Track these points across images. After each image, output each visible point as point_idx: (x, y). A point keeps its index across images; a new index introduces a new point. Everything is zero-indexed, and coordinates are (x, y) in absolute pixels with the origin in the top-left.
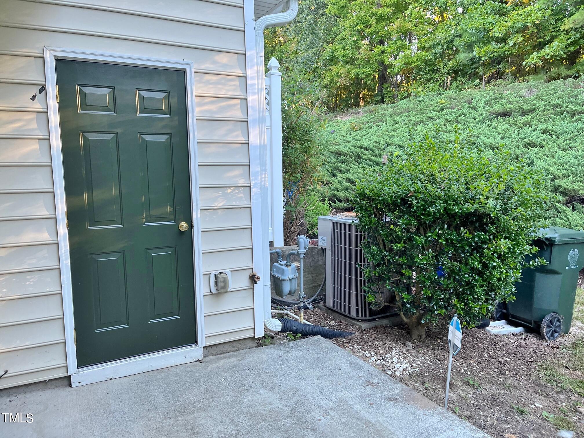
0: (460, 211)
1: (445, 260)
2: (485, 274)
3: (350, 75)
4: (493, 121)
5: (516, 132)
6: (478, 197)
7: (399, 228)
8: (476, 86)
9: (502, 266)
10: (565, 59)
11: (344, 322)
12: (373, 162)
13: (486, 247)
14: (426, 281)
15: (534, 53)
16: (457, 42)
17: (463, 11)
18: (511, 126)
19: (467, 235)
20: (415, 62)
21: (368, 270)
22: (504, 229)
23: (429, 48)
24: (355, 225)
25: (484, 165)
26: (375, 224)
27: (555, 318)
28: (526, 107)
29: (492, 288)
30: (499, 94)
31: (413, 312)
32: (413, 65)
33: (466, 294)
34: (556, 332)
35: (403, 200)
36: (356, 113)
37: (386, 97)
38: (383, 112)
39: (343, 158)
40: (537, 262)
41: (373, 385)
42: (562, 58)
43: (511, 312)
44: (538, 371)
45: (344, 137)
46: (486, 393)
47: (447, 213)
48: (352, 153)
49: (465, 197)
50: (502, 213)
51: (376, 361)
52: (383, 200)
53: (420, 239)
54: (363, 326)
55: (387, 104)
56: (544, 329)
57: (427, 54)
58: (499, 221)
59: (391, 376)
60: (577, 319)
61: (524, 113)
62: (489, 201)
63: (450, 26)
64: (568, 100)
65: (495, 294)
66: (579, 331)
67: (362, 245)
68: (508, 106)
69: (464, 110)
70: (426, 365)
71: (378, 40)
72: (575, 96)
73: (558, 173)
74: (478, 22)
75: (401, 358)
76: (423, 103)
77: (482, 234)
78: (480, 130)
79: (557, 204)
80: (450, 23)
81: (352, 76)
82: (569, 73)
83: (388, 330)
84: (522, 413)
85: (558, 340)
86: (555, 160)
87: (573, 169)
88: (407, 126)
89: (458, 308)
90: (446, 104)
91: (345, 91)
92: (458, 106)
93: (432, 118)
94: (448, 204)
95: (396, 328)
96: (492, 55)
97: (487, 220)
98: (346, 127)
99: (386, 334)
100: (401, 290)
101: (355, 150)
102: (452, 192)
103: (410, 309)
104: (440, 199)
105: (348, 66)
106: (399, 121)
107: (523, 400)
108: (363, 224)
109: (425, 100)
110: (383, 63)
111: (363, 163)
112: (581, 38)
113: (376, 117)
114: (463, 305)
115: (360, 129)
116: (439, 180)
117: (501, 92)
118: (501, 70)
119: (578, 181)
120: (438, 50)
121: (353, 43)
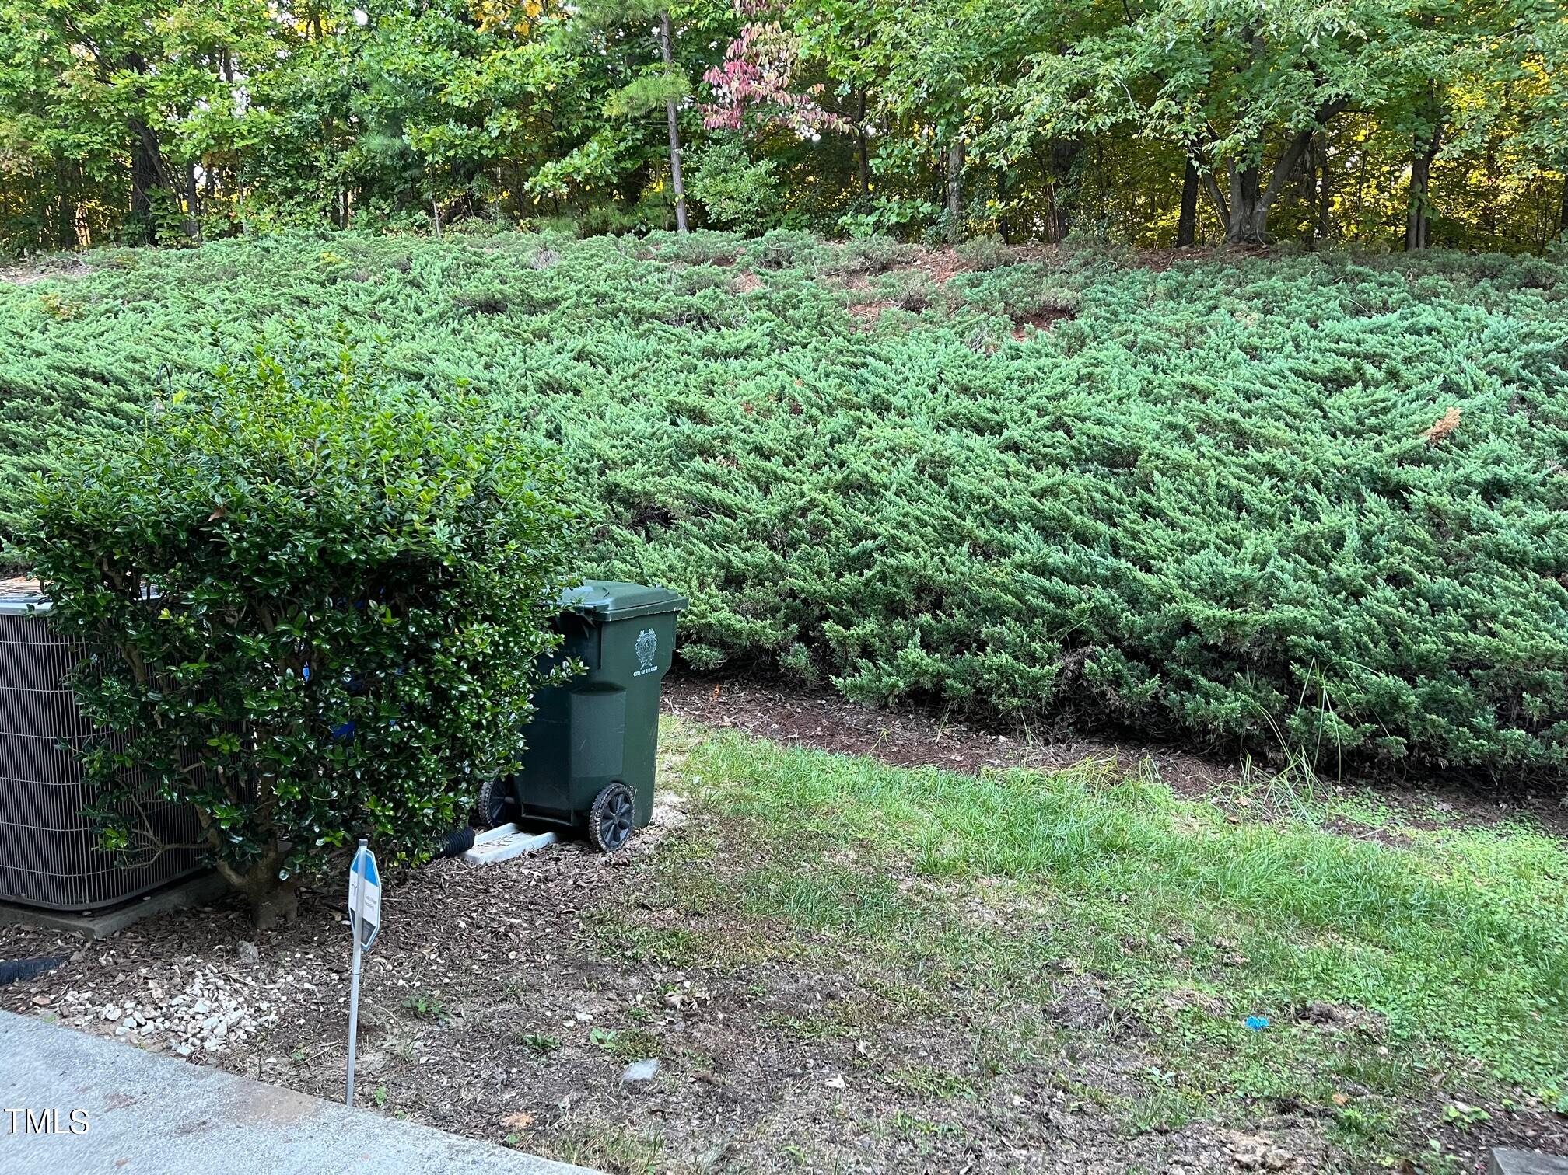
0: (363, 557)
1: (332, 693)
2: (443, 717)
3: (35, 148)
4: (465, 322)
5: (519, 353)
6: (407, 517)
7: (189, 617)
8: (420, 227)
9: (480, 691)
10: (617, 186)
11: (31, 929)
12: (128, 418)
13: (438, 646)
14: (284, 759)
15: (549, 164)
16: (357, 101)
17: (370, 21)
18: (506, 336)
19: (388, 619)
20: (243, 137)
21: (98, 753)
22: (479, 596)
23: (283, 105)
24: (42, 617)
25: (419, 432)
26: (107, 609)
27: (618, 794)
28: (539, 294)
29: (463, 750)
30: (475, 253)
31: (253, 855)
32: (239, 144)
33: (398, 776)
34: (622, 826)
35: (193, 531)
36: (64, 267)
37: (161, 226)
38: (155, 269)
39: (19, 403)
40: (568, 668)
41: (126, 1102)
42: (608, 184)
43: (525, 799)
44: (583, 932)
45: (21, 337)
46: (461, 1022)
47: (328, 564)
48: (53, 389)
49: (373, 519)
50: (473, 558)
51: (139, 1025)
52: (131, 534)
53: (254, 643)
54: (96, 928)
55: (167, 247)
56: (597, 824)
57: (278, 118)
58: (465, 576)
59: (189, 1059)
60: (666, 787)
61: (534, 307)
62: (434, 528)
63: (337, 55)
64: (625, 284)
65: (472, 765)
66: (671, 815)
67: (70, 679)
68: (496, 285)
69: (391, 287)
70: (300, 996)
71: (121, 52)
72: (641, 277)
73: (611, 454)
74: (408, 59)
75: (221, 997)
76: (277, 257)
77: (425, 616)
78: (435, 341)
79: (614, 528)
80: (335, 45)
81: (42, 146)
82: (626, 220)
83: (182, 923)
84: (543, 1048)
85: (628, 846)
86: (604, 425)
87: (642, 446)
88: (230, 317)
89: (377, 818)
90: (342, 265)
91: (22, 195)
92: (375, 274)
93: (304, 301)
94: (327, 540)
95: (208, 909)
96: (451, 153)
97: (436, 575)
98: (27, 306)
99: (175, 936)
100: (210, 798)
101: (64, 379)
102: (335, 506)
103: (241, 845)
104: (305, 528)
105: (26, 118)
106: (208, 301)
107: (549, 1013)
108: (67, 612)
109: (282, 249)
110: (144, 124)
111: (93, 421)
112: (646, 143)
113: (132, 285)
114: (392, 809)
115: (80, 316)
116: (302, 474)
117: (480, 251)
118: (477, 195)
119: (653, 474)
120: (308, 113)
121: (36, 48)
